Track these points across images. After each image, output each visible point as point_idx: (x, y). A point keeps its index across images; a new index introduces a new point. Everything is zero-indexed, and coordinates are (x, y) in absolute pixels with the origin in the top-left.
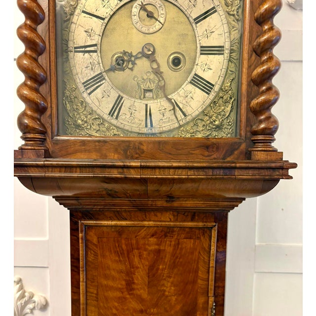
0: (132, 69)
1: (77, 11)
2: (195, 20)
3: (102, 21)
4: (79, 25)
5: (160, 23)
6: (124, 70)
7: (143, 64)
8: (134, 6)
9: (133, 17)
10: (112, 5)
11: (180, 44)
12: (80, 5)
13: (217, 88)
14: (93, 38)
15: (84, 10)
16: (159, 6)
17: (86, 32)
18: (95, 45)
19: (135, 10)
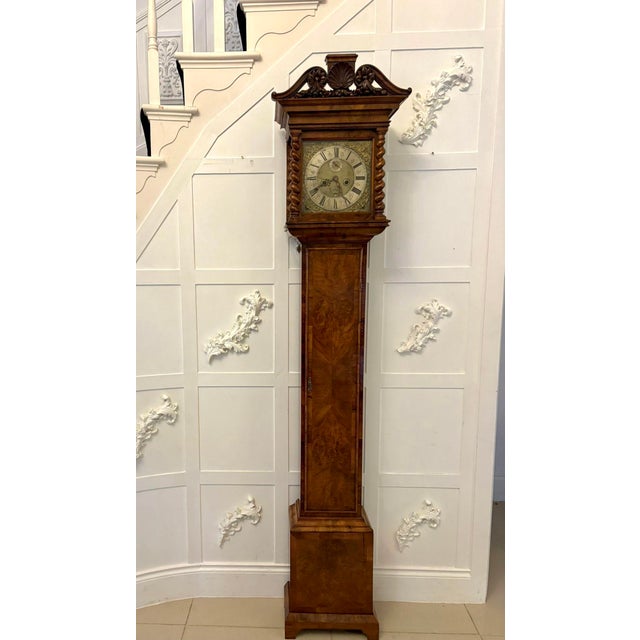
0: (329, 186)
1: (309, 165)
2: (353, 167)
3: (318, 168)
4: (309, 170)
5: (340, 168)
6: (326, 186)
7: (333, 184)
8: (331, 162)
9: (330, 166)
10: (322, 162)
11: (348, 176)
12: (310, 162)
13: (362, 192)
14: (314, 174)
15: (311, 164)
16: (340, 162)
17: (312, 172)
18: (315, 177)
19: (331, 164)
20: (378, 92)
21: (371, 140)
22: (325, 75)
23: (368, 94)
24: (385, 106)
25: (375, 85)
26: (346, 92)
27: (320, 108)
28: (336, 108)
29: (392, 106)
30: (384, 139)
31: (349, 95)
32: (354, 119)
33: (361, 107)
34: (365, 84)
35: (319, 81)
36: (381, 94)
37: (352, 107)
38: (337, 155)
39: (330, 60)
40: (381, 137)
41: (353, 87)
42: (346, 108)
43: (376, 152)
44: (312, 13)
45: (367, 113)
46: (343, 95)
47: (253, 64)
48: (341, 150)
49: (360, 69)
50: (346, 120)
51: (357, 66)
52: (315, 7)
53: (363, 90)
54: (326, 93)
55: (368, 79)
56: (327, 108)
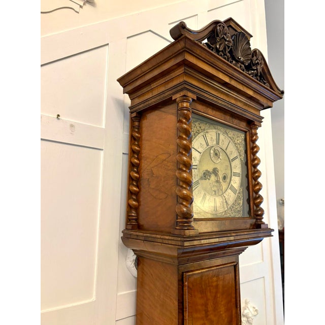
0: (209, 179)
2: (231, 160)
3: (200, 154)
5: (220, 159)
6: (206, 180)
7: (213, 178)
8: (212, 149)
9: (211, 154)
10: (204, 147)
11: (226, 169)
13: (238, 192)
15: (193, 147)
17: (193, 158)
18: (196, 165)
38: (218, 142)
40: (255, 132)
48: (221, 137)
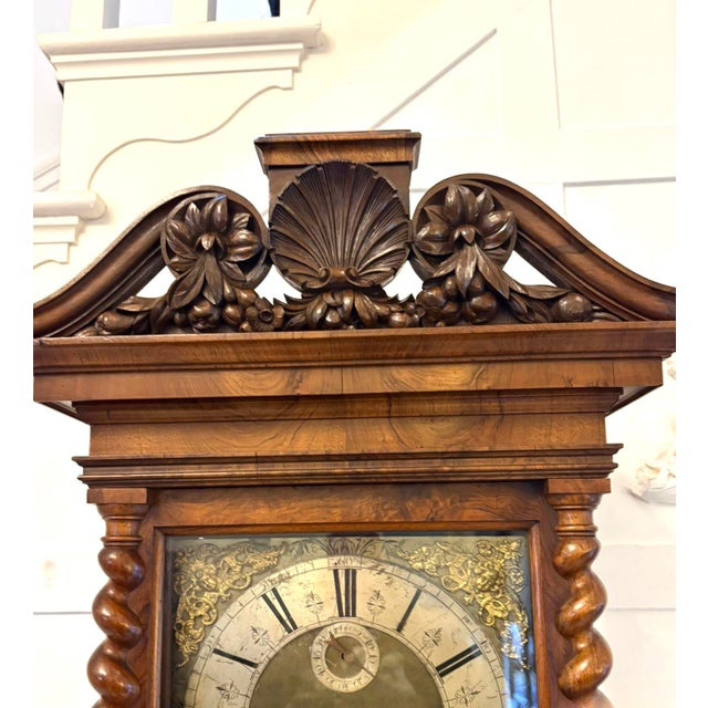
1: (204, 651)
2: (438, 668)
3: (253, 669)
4: (207, 676)
5: (369, 673)
8: (317, 640)
9: (313, 661)
10: (272, 639)
12: (209, 638)
14: (234, 701)
15: (218, 647)
16: (365, 641)
17: (219, 689)
19: (318, 648)
20: (539, 305)
21: (524, 530)
22: (253, 225)
23: (484, 316)
24: (585, 375)
25: (521, 271)
26: (364, 304)
27: (234, 384)
28: (316, 382)
29: (623, 372)
30: (588, 533)
31: (383, 321)
32: (427, 435)
33: (454, 377)
34: (466, 267)
35: (219, 252)
36: (559, 317)
37: (406, 378)
38: (347, 607)
39: (278, 158)
40: (572, 521)
41: (406, 283)
42: (372, 380)
43: (555, 606)
44: (284, 78)
45: (492, 405)
46: (353, 318)
47: (80, 231)
48: (367, 580)
49: (437, 196)
50: (380, 437)
51: (421, 182)
52: (293, 60)
53: (460, 297)
54: (264, 315)
55: (478, 239)
56: (273, 384)
